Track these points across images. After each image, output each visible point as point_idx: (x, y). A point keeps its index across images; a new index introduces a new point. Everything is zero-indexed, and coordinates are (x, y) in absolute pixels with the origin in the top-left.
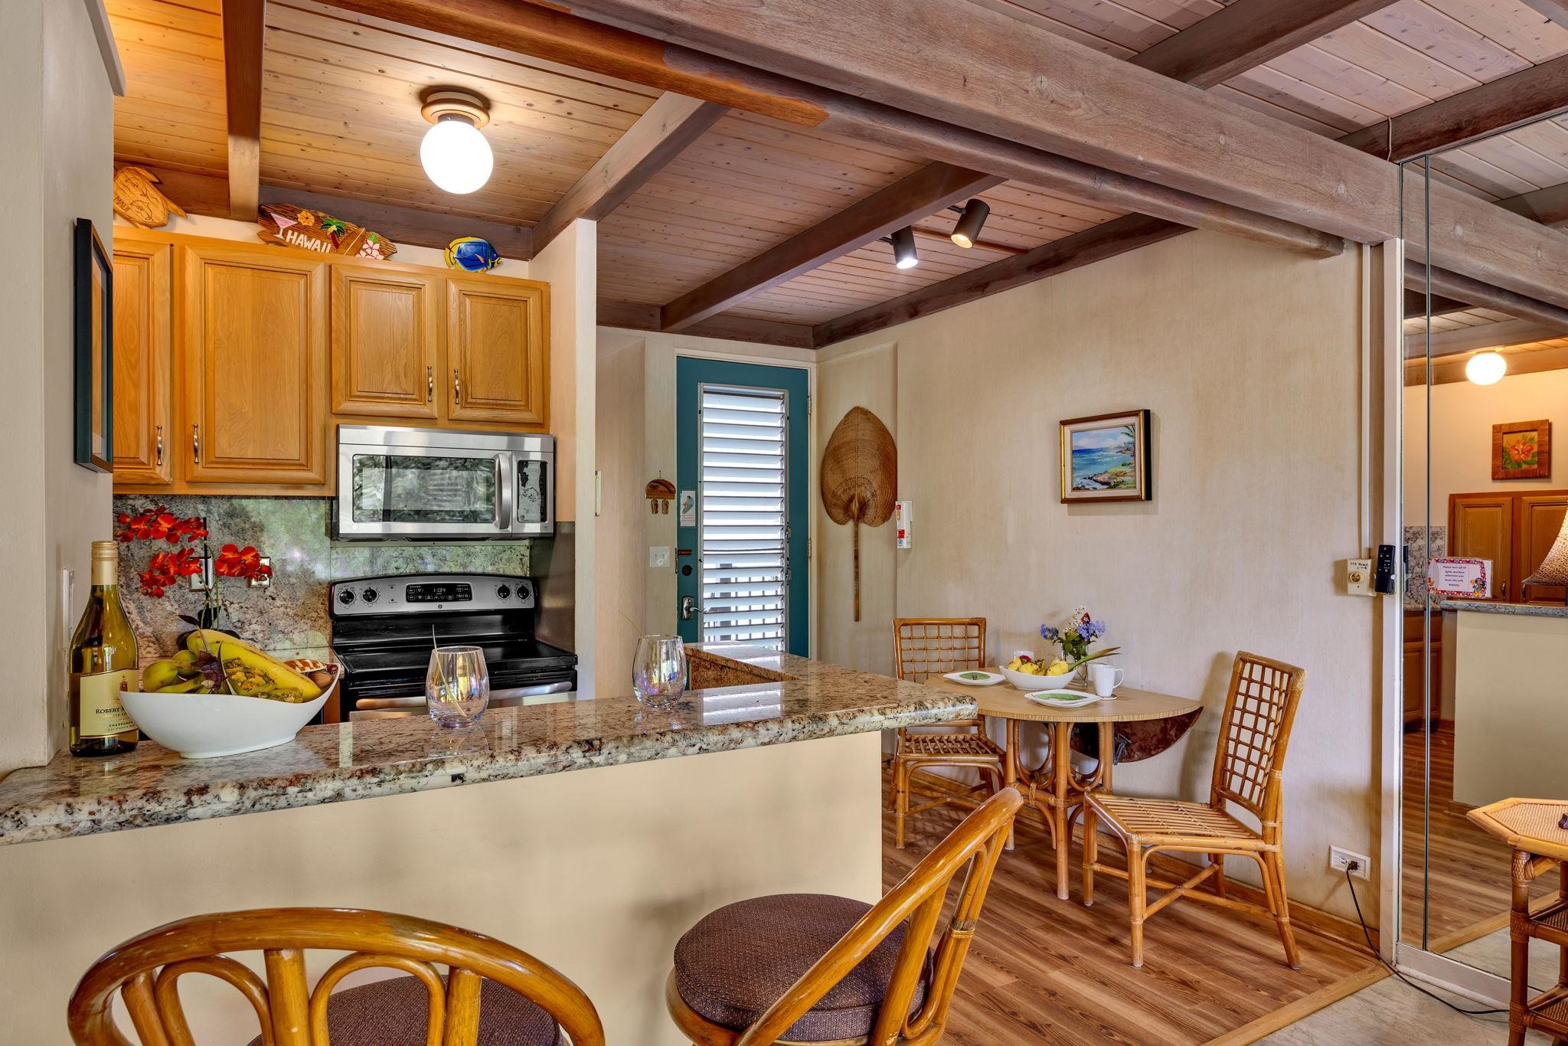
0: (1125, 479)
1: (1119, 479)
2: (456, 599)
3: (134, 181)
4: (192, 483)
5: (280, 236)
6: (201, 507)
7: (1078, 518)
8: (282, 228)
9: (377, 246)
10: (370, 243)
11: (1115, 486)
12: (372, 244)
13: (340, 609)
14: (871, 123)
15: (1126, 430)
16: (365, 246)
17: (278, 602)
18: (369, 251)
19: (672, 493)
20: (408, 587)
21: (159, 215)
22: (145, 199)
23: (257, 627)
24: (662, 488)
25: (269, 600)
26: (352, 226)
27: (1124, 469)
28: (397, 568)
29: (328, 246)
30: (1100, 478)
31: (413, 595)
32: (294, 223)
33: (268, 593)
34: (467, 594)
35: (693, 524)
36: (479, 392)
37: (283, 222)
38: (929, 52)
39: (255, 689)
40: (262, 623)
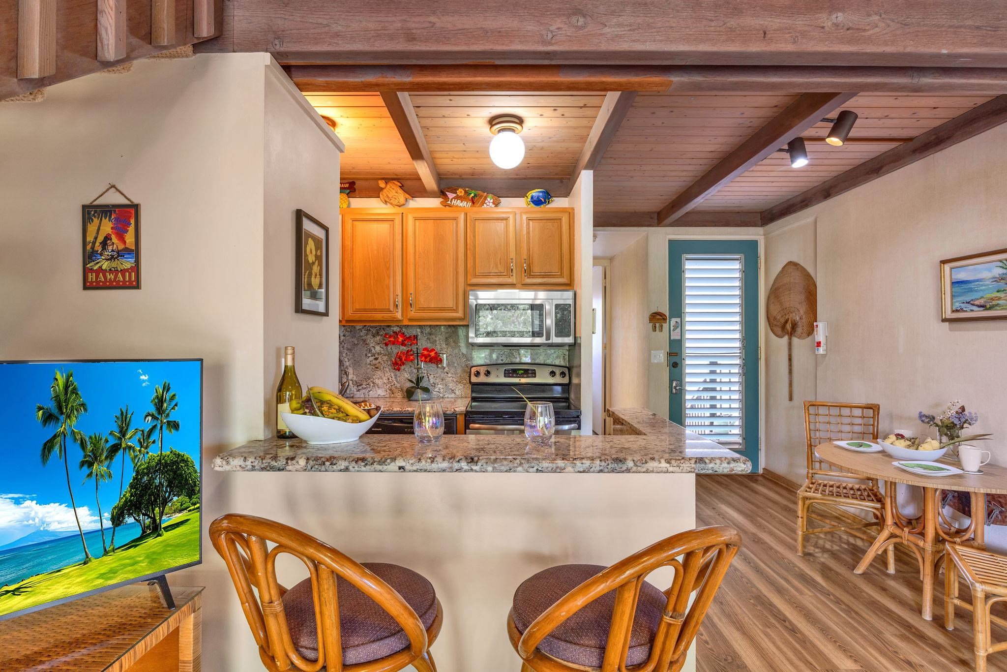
0: (1000, 302)
1: (994, 303)
2: (528, 377)
3: (393, 187)
4: (410, 320)
5: (449, 202)
6: (419, 330)
7: (957, 333)
8: (450, 198)
9: (492, 201)
10: (489, 199)
11: (991, 308)
12: (490, 200)
13: (474, 379)
14: (704, 79)
15: (1001, 264)
16: (486, 201)
17: (450, 375)
18: (488, 204)
19: (665, 319)
20: (505, 370)
21: (402, 201)
22: (396, 194)
23: (439, 386)
24: (658, 317)
25: (446, 374)
26: (480, 193)
27: (998, 295)
28: (502, 360)
29: (470, 204)
30: (976, 303)
31: (507, 374)
32: (455, 195)
33: (445, 370)
34: (533, 374)
35: (679, 338)
36: (536, 269)
37: (451, 195)
38: (732, 22)
39: (331, 415)
40: (443, 385)
